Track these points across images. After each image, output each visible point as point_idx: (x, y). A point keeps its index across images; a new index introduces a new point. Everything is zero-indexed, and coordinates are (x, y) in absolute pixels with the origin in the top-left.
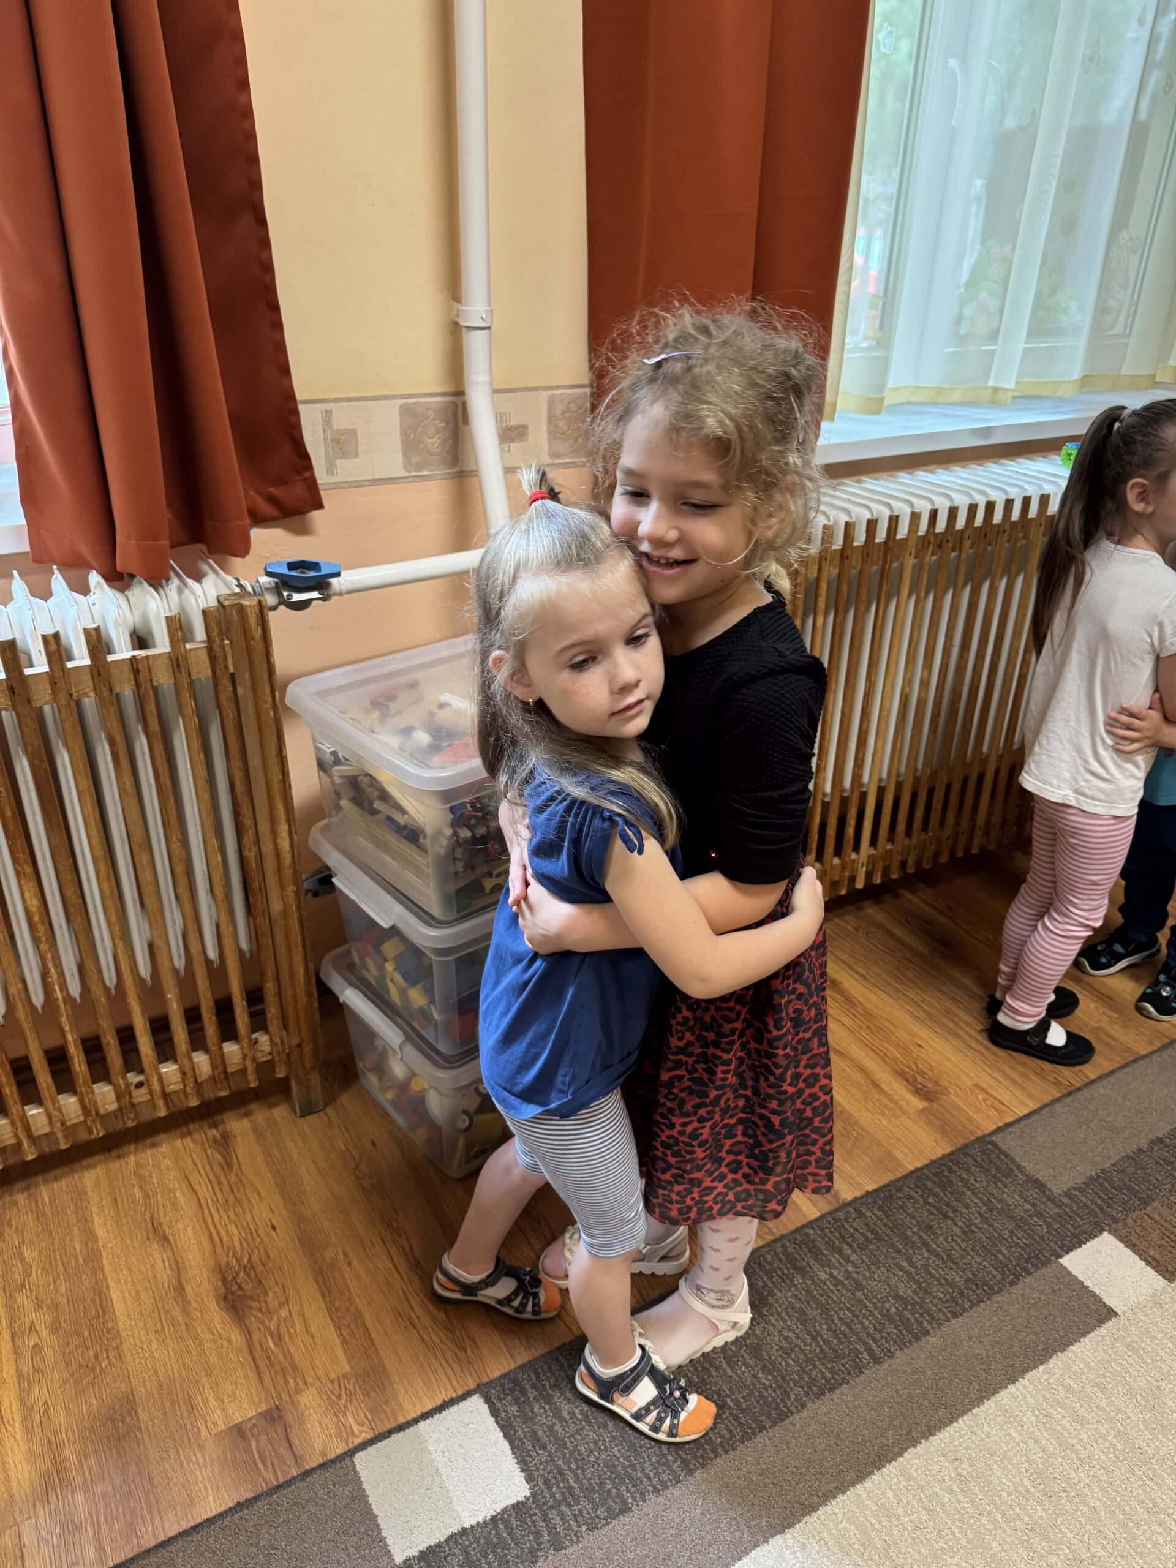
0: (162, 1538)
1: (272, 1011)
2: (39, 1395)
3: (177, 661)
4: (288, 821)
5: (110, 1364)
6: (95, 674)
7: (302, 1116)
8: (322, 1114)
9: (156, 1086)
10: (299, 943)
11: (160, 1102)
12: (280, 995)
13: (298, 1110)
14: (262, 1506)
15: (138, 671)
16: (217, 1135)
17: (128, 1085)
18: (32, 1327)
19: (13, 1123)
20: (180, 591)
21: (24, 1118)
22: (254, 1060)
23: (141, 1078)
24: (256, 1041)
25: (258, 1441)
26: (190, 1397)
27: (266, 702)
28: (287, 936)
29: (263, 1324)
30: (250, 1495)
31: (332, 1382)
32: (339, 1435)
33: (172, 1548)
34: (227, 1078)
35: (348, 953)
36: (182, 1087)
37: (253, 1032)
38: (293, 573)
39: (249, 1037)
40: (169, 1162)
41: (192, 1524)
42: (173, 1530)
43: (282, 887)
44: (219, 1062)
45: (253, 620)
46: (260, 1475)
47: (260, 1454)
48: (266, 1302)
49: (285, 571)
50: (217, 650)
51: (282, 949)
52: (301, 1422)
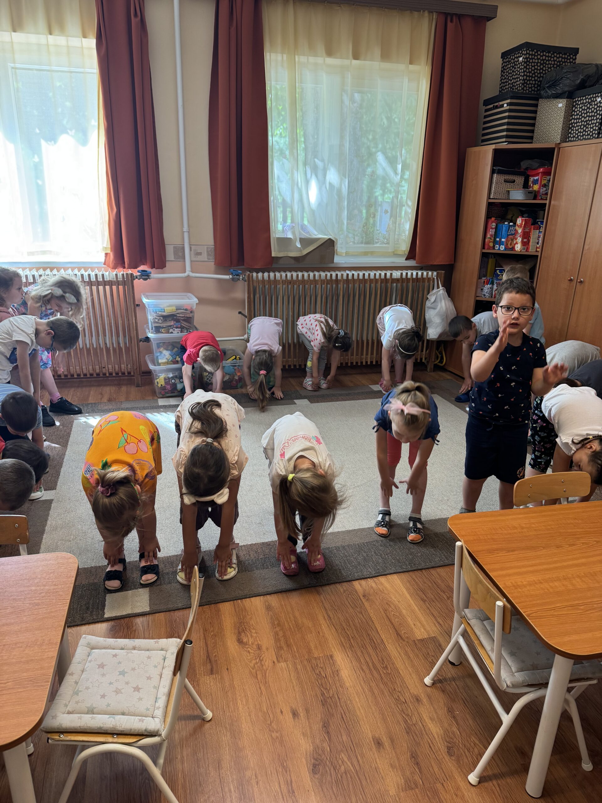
7: (136, 387)
9: (107, 369)
11: (107, 372)
22: (127, 369)
36: (112, 370)
44: (120, 368)
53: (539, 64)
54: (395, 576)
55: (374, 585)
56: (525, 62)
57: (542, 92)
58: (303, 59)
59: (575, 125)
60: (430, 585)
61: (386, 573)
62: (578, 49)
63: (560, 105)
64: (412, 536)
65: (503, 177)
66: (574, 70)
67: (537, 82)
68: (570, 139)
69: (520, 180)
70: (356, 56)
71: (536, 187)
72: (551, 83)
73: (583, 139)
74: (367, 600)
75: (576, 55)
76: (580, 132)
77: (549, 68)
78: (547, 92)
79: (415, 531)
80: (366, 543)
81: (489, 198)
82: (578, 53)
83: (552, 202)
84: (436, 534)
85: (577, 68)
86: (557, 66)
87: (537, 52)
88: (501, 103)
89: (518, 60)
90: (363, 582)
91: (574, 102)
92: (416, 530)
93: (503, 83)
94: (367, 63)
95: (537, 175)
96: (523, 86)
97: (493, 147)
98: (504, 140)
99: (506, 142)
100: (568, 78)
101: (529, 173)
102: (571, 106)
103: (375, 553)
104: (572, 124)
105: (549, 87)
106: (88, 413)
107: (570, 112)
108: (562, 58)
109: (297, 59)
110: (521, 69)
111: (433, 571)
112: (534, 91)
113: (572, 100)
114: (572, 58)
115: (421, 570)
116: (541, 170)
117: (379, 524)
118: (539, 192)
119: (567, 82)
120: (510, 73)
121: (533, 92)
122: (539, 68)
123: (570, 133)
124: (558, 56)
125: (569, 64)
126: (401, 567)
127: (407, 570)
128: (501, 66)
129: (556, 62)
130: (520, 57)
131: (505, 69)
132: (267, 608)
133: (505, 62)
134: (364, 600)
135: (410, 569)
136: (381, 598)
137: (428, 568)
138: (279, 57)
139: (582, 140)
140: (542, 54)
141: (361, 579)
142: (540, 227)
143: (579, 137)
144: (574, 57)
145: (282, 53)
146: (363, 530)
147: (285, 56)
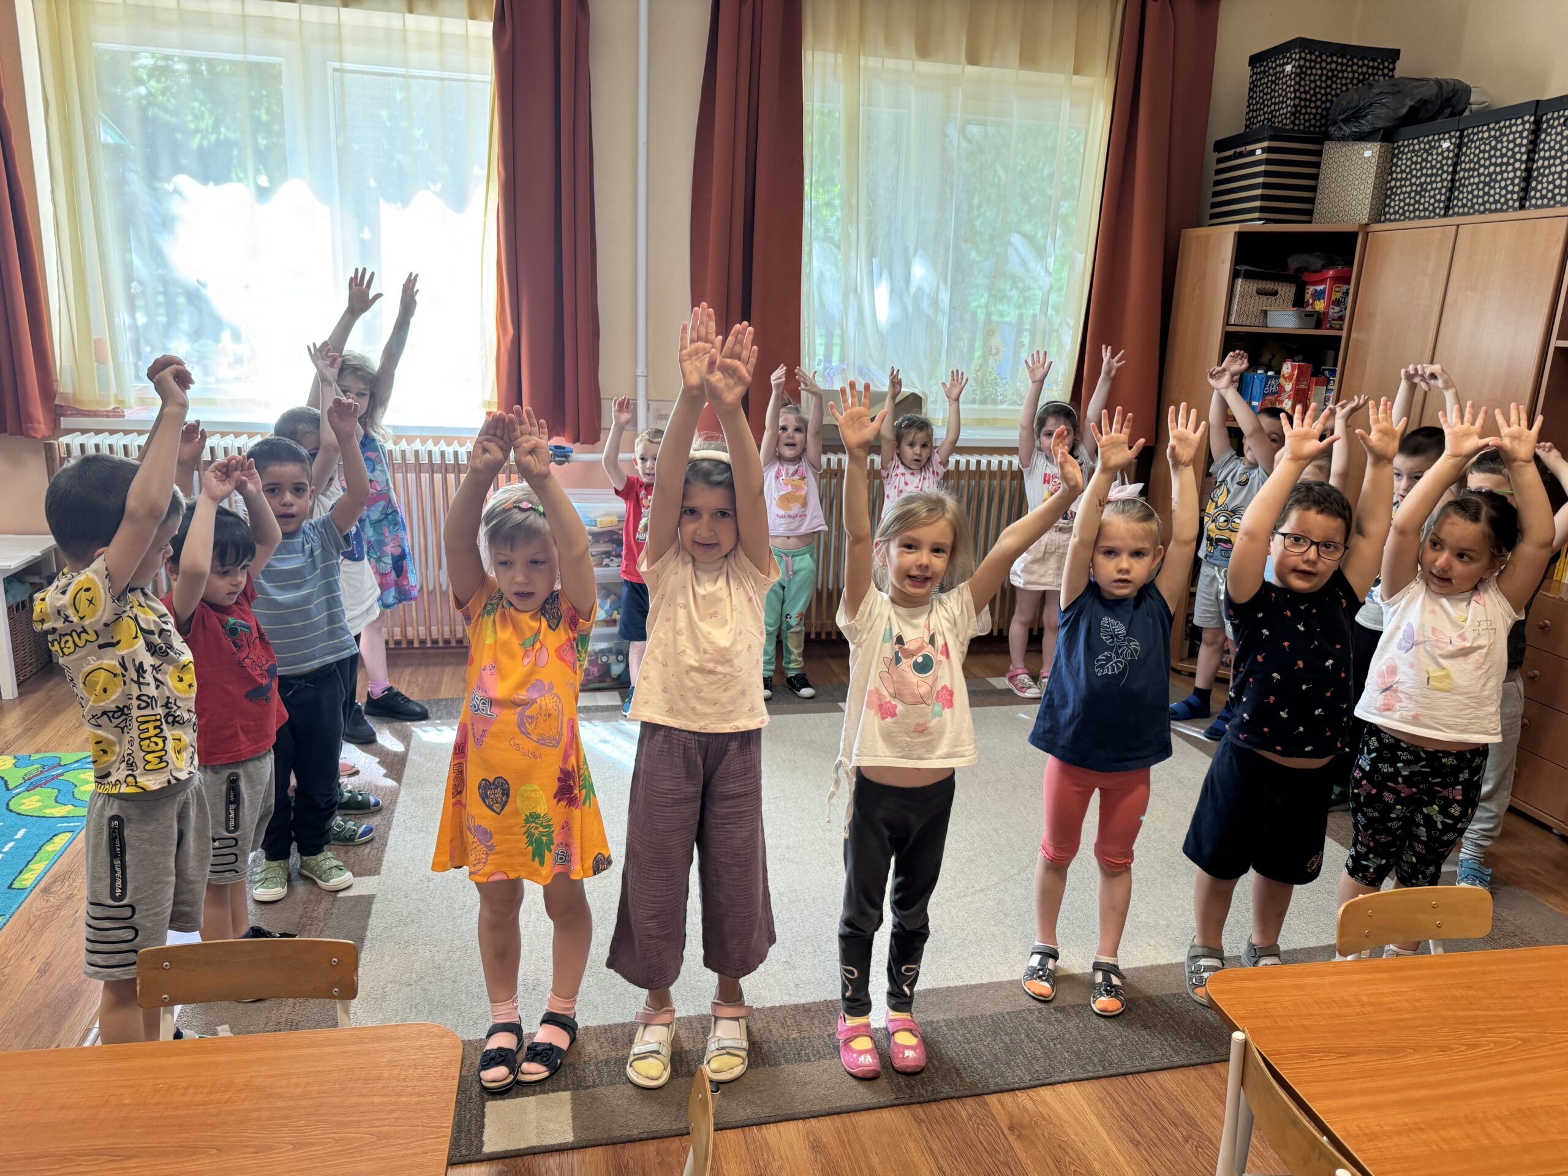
53: (1324, 78)
54: (1072, 1088)
55: (1029, 1105)
56: (1297, 75)
57: (1332, 130)
58: (874, 62)
59: (1399, 191)
60: (1145, 1107)
61: (1053, 1080)
62: (1398, 51)
63: (1368, 154)
64: (1103, 1003)
65: (1253, 286)
66: (1396, 89)
67: (1320, 111)
68: (1388, 216)
69: (1287, 291)
70: (973, 59)
71: (1320, 306)
72: (1349, 112)
73: (1415, 217)
74: (1018, 1137)
75: (1394, 62)
76: (1409, 204)
77: (1342, 85)
78: (1341, 129)
79: (1108, 993)
80: (1008, 1013)
81: (1228, 324)
82: (1398, 58)
83: (1354, 335)
84: (1149, 999)
85: (1400, 87)
86: (1359, 81)
87: (1320, 56)
88: (1250, 148)
89: (1284, 71)
90: (1007, 1098)
91: (1394, 149)
92: (1111, 990)
93: (1253, 111)
94: (995, 71)
95: (1322, 282)
96: (1293, 118)
97: (1236, 227)
98: (1256, 215)
99: (1260, 219)
100: (1383, 105)
101: (1306, 277)
102: (1390, 156)
103: (1027, 1036)
104: (1391, 188)
105: (1346, 121)
106: (440, 718)
107: (1388, 166)
108: (1368, 67)
109: (862, 63)
110: (1290, 86)
111: (1149, 1079)
112: (1315, 126)
113: (1390, 145)
114: (1388, 68)
115: (1124, 1075)
116: (1331, 273)
117: (1033, 974)
118: (1325, 314)
119: (1381, 111)
120: (1267, 94)
121: (1312, 129)
122: (1324, 85)
123: (1389, 205)
124: (1360, 63)
125: (1381, 78)
126: (1083, 1067)
127: (1096, 1075)
128: (1247, 81)
129: (1356, 75)
130: (1287, 64)
131: (1256, 86)
132: (813, 1147)
133: (1256, 74)
134: (1011, 1138)
135: (1101, 1074)
136: (1046, 1134)
137: (1138, 1073)
138: (830, 58)
139: (1413, 219)
140: (1329, 59)
141: (1002, 1091)
142: (1329, 381)
143: (1407, 214)
144: (1391, 66)
145: (836, 51)
146: (998, 986)
147: (840, 57)
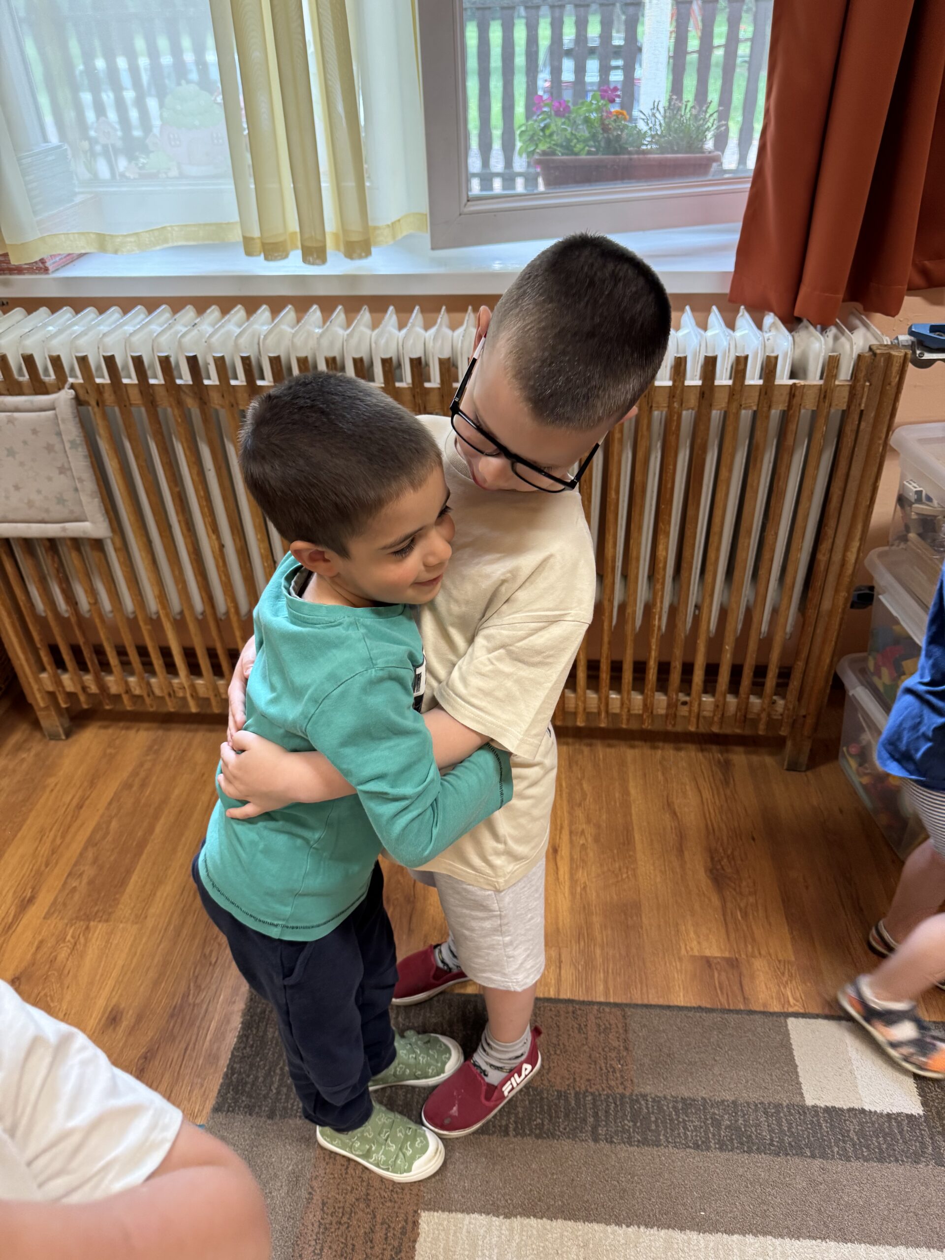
0: (646, 1002)
1: (795, 684)
2: (581, 875)
3: (825, 393)
4: (861, 539)
5: (628, 877)
6: (763, 392)
7: (788, 770)
8: (803, 774)
9: (695, 708)
10: (834, 639)
11: (694, 720)
12: (805, 673)
13: (786, 763)
14: (717, 1017)
15: (794, 396)
16: (722, 759)
17: (677, 700)
18: (583, 832)
19: (600, 699)
20: (836, 338)
21: (607, 698)
22: (769, 715)
23: (687, 699)
24: (774, 702)
25: (719, 974)
26: (677, 924)
27: (880, 438)
28: (826, 630)
29: (736, 900)
30: (709, 1006)
31: (780, 961)
32: (779, 999)
33: (652, 1011)
34: (745, 721)
35: (865, 660)
36: (711, 714)
37: (775, 694)
38: (932, 335)
39: (771, 697)
40: (684, 764)
41: (666, 1003)
42: (654, 1001)
43: (837, 591)
44: (744, 708)
45: (895, 368)
46: (717, 996)
47: (719, 983)
48: (740, 886)
49: (926, 332)
50: (859, 388)
51: (818, 640)
52: (752, 977)
